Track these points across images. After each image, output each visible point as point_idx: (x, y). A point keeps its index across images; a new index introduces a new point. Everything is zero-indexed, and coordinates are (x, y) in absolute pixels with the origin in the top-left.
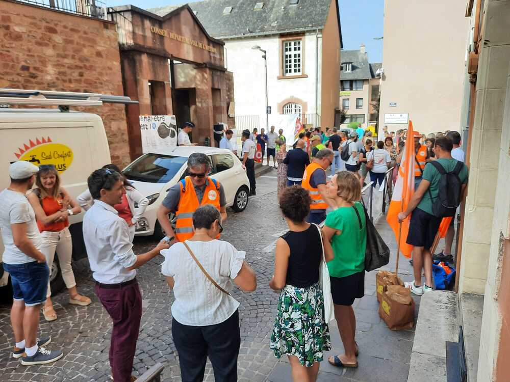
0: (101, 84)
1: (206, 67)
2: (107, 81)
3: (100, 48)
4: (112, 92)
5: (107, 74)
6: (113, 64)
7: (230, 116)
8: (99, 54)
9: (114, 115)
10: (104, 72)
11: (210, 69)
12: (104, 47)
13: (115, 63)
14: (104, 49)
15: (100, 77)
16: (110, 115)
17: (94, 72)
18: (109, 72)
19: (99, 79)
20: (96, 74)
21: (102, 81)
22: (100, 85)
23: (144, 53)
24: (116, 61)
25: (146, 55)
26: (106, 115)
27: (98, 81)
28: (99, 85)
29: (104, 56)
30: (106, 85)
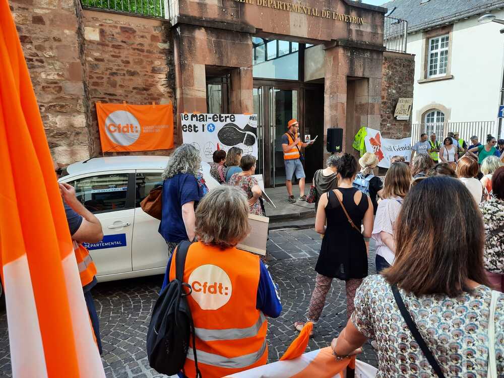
0: (42, 61)
1: (337, 46)
2: (51, 57)
3: (39, 11)
4: (61, 73)
5: (51, 48)
6: (63, 33)
7: (398, 118)
8: (38, 20)
9: (62, 106)
10: (47, 45)
11: (345, 48)
12: (47, 9)
13: (67, 32)
14: (47, 11)
15: (39, 53)
16: (54, 106)
17: (29, 46)
18: (55, 44)
19: (38, 56)
20: (33, 48)
21: (43, 58)
22: (40, 64)
23: (199, 27)
24: (68, 29)
25: (203, 30)
26: (46, 105)
27: (34, 58)
28: (36, 63)
29: (48, 22)
30: (49, 64)
